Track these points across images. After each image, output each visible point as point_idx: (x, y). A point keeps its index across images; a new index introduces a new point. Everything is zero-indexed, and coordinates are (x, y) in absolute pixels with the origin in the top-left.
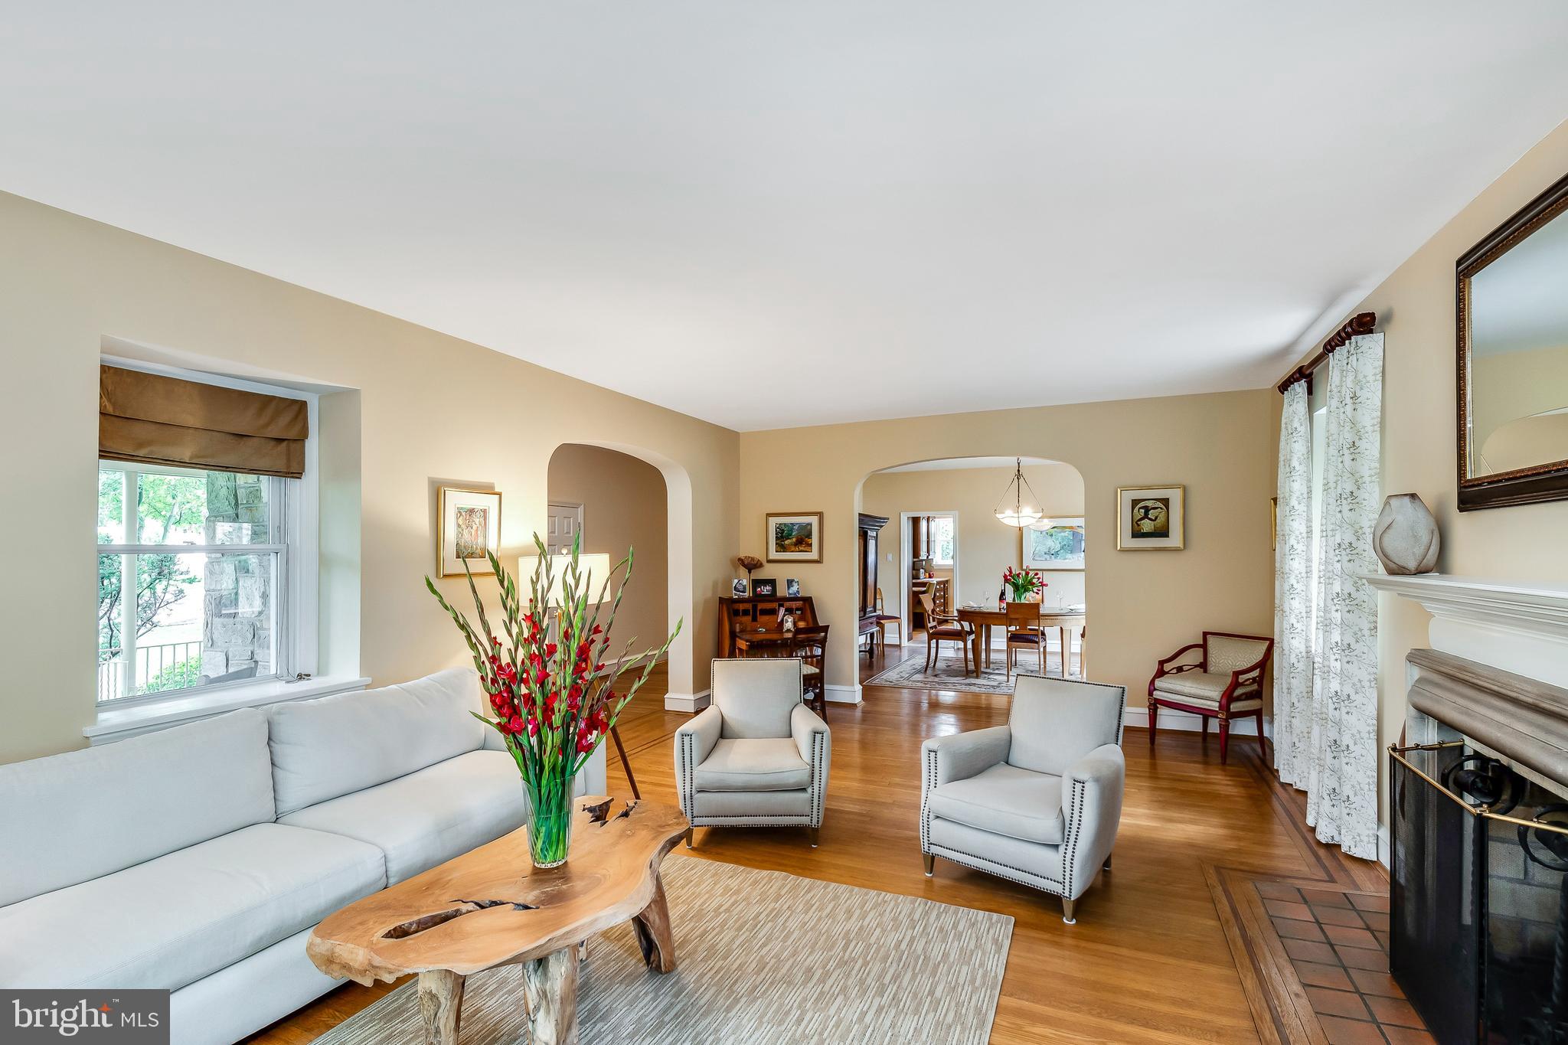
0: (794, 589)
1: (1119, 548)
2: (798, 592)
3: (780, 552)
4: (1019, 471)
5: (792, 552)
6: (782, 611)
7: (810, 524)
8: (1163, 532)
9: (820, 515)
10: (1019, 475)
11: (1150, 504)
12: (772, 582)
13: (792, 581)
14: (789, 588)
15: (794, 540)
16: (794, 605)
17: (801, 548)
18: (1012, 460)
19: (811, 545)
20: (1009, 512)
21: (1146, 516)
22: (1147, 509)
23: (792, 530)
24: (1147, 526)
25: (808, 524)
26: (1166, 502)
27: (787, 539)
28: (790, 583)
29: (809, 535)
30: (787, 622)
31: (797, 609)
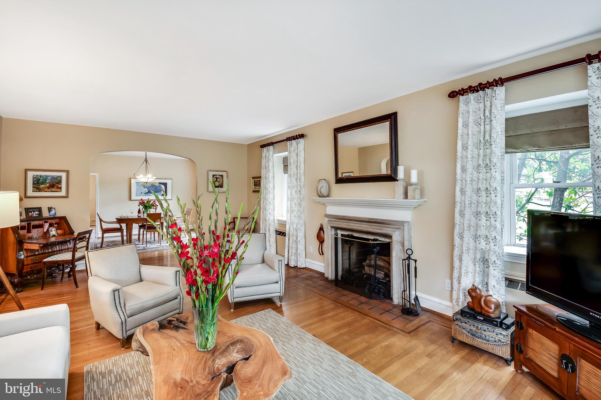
0: (53, 212)
1: (209, 191)
2: (55, 214)
3: (36, 191)
4: (146, 159)
5: (46, 192)
6: (46, 226)
7: (61, 177)
8: (221, 186)
9: (68, 172)
10: (146, 161)
11: (218, 176)
12: (40, 209)
13: (51, 208)
14: (49, 212)
15: (48, 185)
16: (54, 221)
17: (52, 190)
18: (142, 154)
19: (61, 188)
20: (141, 176)
21: (217, 181)
22: (217, 178)
23: (46, 179)
24: (217, 184)
25: (59, 177)
26: (222, 176)
27: (41, 185)
28: (50, 209)
29: (60, 182)
30: (52, 231)
31: (56, 224)
